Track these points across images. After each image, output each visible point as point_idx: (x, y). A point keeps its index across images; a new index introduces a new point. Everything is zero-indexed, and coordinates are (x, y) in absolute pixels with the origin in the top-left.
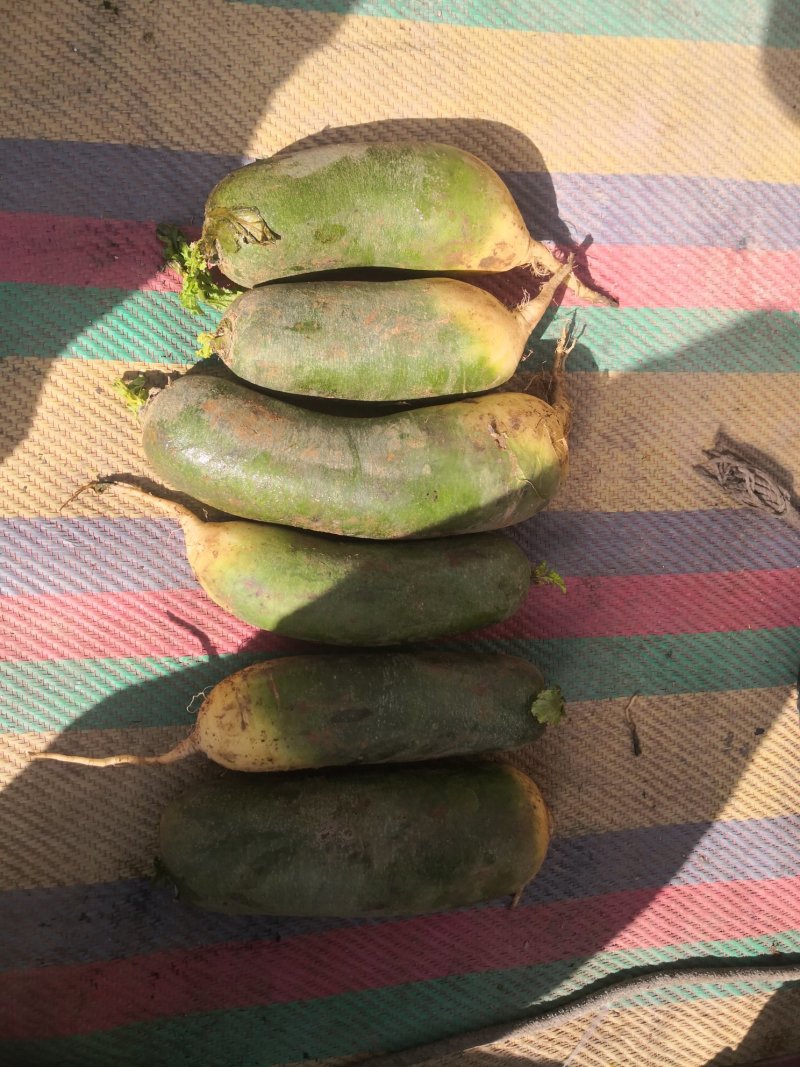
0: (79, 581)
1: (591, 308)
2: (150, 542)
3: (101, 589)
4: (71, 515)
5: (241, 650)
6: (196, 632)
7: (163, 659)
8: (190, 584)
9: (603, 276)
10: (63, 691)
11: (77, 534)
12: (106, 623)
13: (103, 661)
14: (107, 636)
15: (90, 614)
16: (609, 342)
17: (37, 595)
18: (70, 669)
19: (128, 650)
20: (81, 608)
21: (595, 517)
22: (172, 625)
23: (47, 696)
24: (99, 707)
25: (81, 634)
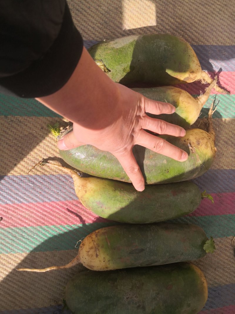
0: (35, 198)
1: (220, 95)
2: (61, 183)
3: (43, 201)
4: (32, 174)
5: (94, 222)
6: (77, 215)
7: (66, 226)
8: (75, 198)
9: (225, 83)
10: (29, 238)
11: (34, 181)
12: (45, 213)
13: (44, 227)
14: (46, 218)
15: (39, 210)
16: (227, 108)
17: (20, 204)
18: (32, 230)
19: (53, 223)
20: (36, 208)
21: (222, 171)
22: (69, 213)
23: (24, 240)
24: (43, 243)
25: (36, 217)
